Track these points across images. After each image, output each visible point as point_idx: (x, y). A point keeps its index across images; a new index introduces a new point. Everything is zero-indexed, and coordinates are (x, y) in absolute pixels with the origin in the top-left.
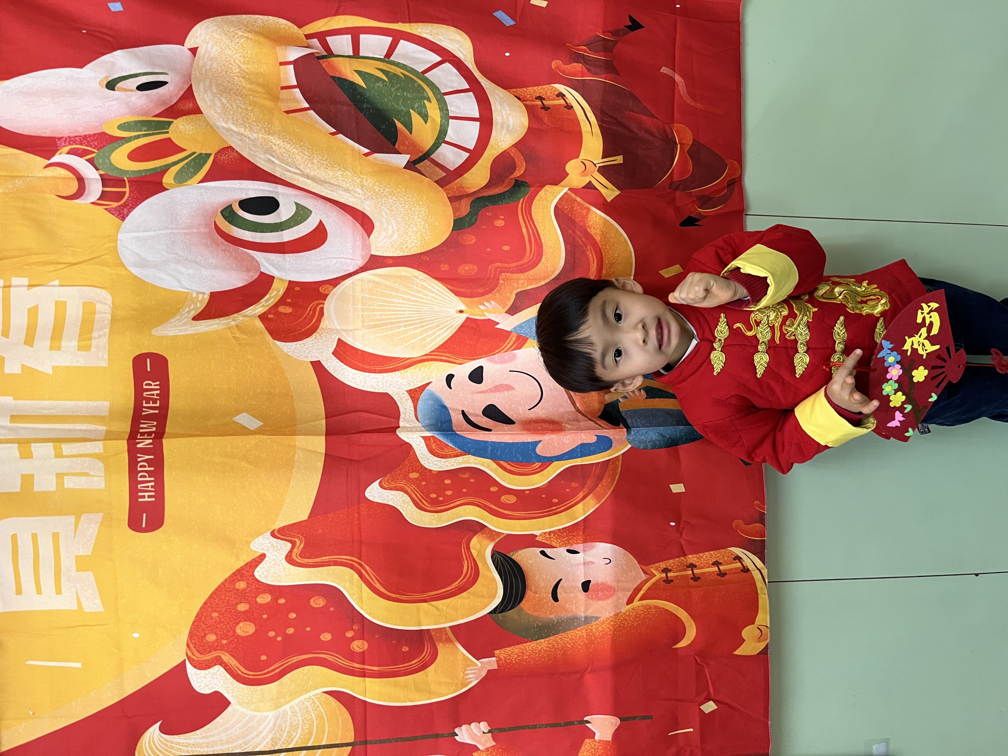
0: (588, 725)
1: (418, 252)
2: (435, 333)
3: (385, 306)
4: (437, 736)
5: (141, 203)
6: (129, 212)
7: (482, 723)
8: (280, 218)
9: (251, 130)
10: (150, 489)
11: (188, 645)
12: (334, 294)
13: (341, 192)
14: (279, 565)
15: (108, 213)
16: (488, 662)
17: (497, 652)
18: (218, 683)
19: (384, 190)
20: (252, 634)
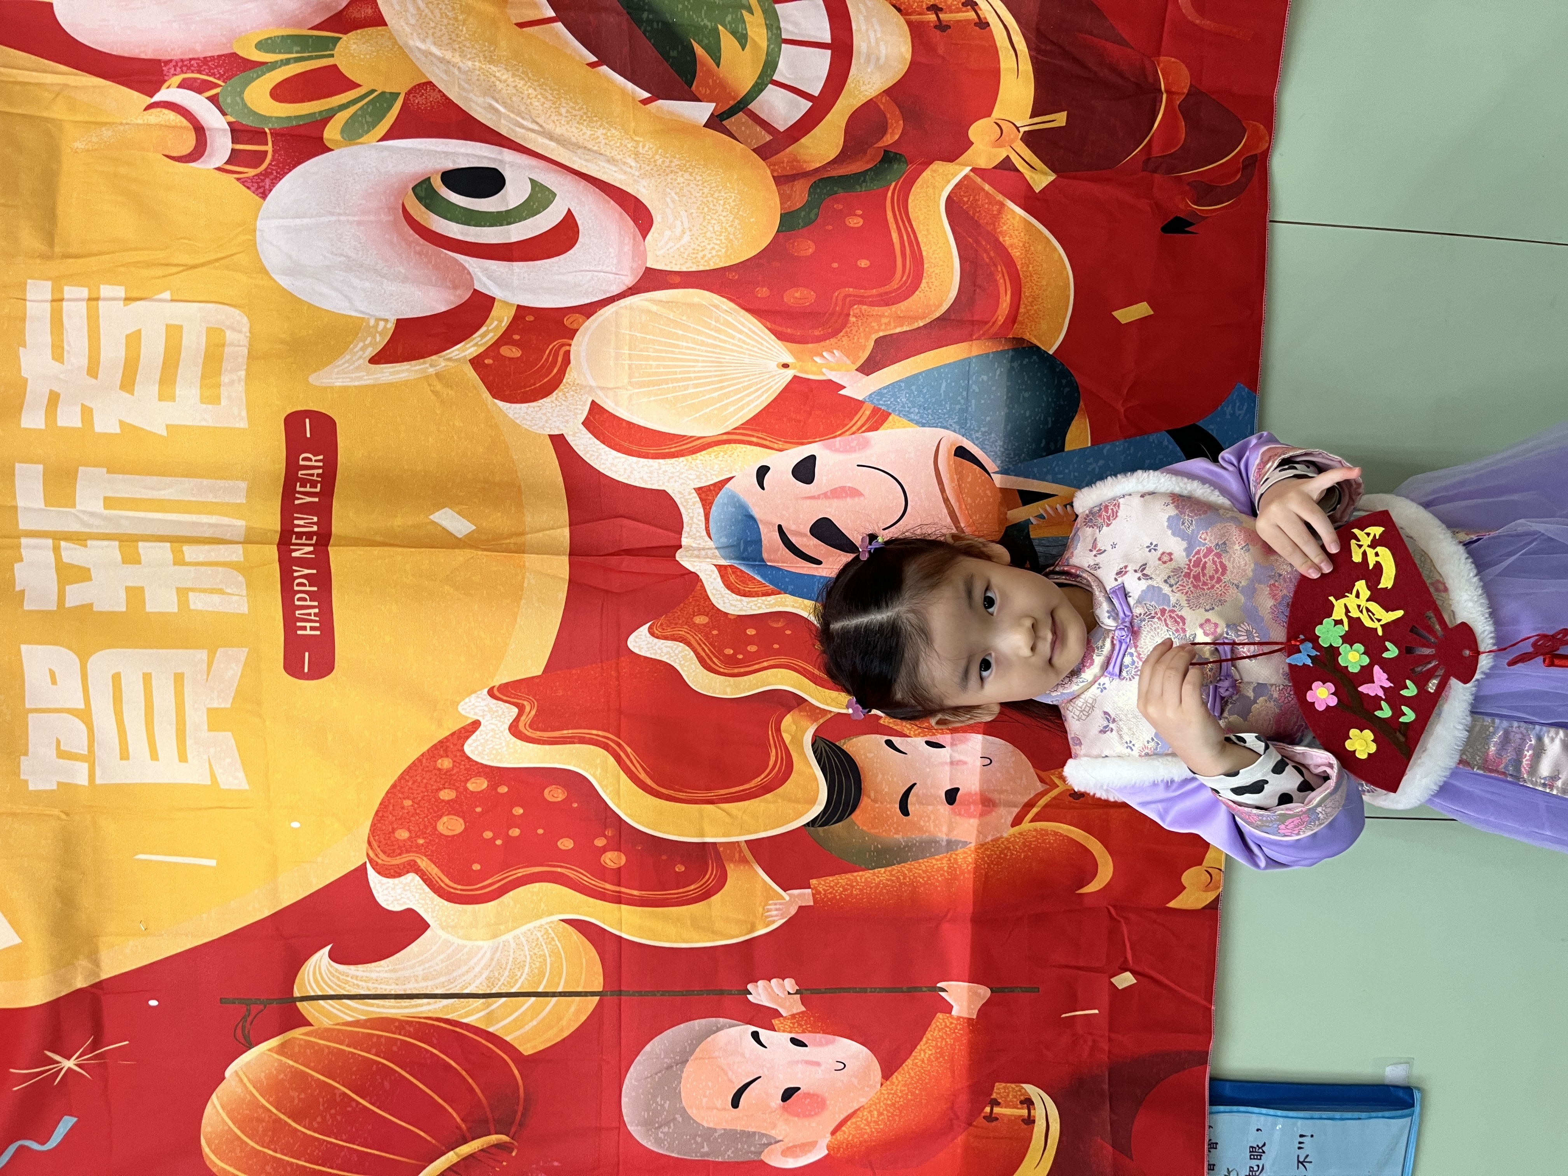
0: (942, 994)
1: (722, 265)
2: (742, 399)
3: (666, 351)
4: (721, 992)
5: (290, 170)
6: (273, 184)
7: (787, 981)
8: (507, 205)
9: (463, 55)
10: (313, 617)
11: (369, 843)
12: (587, 329)
13: (603, 164)
14: (500, 738)
15: (241, 186)
16: (799, 895)
17: (813, 882)
18: (412, 898)
19: (671, 162)
20: (461, 834)
